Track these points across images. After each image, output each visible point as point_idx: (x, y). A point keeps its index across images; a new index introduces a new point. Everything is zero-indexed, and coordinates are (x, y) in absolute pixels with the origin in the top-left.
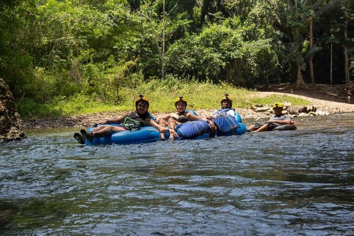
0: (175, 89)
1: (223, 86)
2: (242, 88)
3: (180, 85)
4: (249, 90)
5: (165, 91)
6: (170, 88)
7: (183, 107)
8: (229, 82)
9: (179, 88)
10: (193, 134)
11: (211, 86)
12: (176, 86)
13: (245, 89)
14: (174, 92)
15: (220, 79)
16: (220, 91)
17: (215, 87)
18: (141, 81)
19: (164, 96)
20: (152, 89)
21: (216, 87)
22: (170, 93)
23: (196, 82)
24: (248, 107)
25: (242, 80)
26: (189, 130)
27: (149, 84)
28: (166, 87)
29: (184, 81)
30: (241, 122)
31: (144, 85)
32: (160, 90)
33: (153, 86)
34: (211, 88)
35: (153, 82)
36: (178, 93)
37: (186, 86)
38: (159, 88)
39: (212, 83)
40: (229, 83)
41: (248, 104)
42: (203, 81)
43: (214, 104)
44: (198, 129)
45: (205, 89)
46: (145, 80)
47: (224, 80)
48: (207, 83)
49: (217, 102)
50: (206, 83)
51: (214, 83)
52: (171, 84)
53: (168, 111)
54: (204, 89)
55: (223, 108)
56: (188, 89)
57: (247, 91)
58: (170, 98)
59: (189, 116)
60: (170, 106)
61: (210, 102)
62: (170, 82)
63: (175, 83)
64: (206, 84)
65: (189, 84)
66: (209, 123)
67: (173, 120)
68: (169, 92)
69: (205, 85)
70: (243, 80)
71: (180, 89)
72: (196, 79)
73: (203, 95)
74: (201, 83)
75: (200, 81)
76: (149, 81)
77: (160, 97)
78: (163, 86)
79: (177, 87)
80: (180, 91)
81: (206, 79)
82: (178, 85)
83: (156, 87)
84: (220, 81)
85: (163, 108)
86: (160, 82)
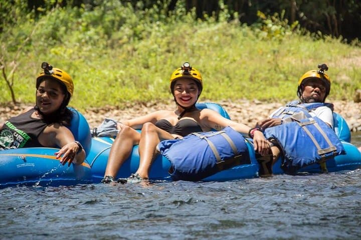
0: (125, 39)
1: (269, 32)
2: (328, 38)
3: (140, 27)
4: (349, 42)
5: (94, 44)
6: (108, 33)
7: (192, 95)
8: (290, 18)
9: (137, 36)
10: (204, 167)
11: (233, 30)
12: (126, 30)
13: (337, 42)
14: (121, 46)
15: (263, 11)
16: (261, 46)
17: (245, 35)
18: (17, 11)
19: (88, 58)
20: (54, 37)
21: (250, 33)
22: (109, 51)
23: (189, 17)
24: (347, 96)
25: (330, 12)
26: (194, 154)
27: (44, 20)
28: (97, 33)
29: (151, 15)
30: (348, 140)
31: (28, 24)
32: (79, 41)
33: (56, 29)
34: (233, 36)
35: (56, 15)
36: (135, 50)
37: (157, 29)
38: (76, 35)
39: (236, 21)
40: (290, 24)
41: (345, 86)
42: (210, 15)
43: (244, 87)
44: (216, 153)
45: (216, 39)
46: (30, 8)
47: (272, 14)
48: (223, 23)
49: (251, 79)
50: (217, 20)
51: (242, 21)
52: (113, 22)
53: (102, 105)
54: (211, 38)
55: (305, 101)
56: (165, 40)
57: (345, 46)
58: (109, 66)
59: (206, 118)
60: (110, 89)
61: (230, 79)
62: (109, 17)
63: (122, 22)
64: (220, 25)
65: (166, 22)
66: (252, 137)
67: (154, 127)
68: (106, 47)
69: (214, 28)
70: (334, 12)
71: (141, 39)
72: (188, 9)
73: (209, 57)
74: (204, 19)
75: (199, 16)
76: (44, 14)
77: (77, 63)
78: (87, 28)
79: (130, 32)
80: (140, 45)
81: (218, 10)
82: (134, 26)
83: (66, 32)
84: (261, 15)
85: (87, 94)
86: (79, 15)
